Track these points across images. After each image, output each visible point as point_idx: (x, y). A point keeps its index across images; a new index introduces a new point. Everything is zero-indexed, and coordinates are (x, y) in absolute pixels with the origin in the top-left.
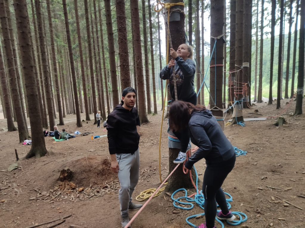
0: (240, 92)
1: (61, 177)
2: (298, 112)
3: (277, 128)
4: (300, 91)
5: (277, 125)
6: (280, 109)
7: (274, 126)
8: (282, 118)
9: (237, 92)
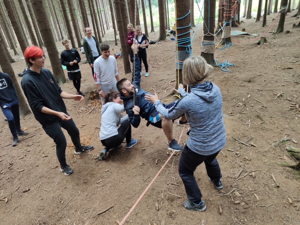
0: (229, 14)
1: (91, 97)
2: (280, 30)
3: (259, 46)
4: (284, 9)
5: (259, 44)
6: (266, 26)
7: (256, 45)
8: (264, 38)
9: (227, 14)
